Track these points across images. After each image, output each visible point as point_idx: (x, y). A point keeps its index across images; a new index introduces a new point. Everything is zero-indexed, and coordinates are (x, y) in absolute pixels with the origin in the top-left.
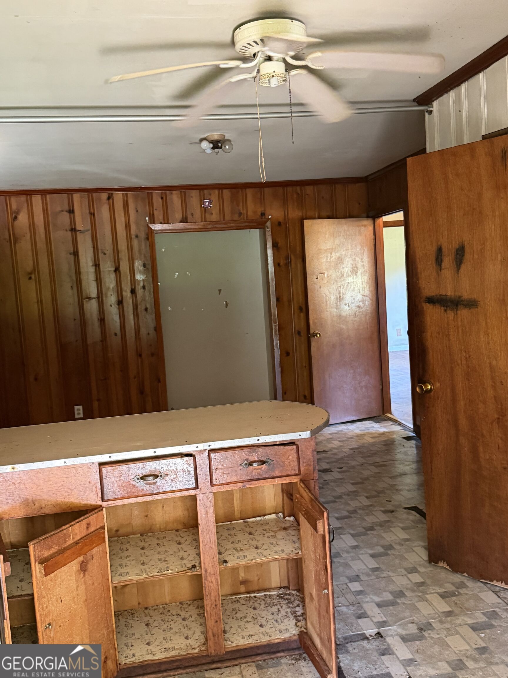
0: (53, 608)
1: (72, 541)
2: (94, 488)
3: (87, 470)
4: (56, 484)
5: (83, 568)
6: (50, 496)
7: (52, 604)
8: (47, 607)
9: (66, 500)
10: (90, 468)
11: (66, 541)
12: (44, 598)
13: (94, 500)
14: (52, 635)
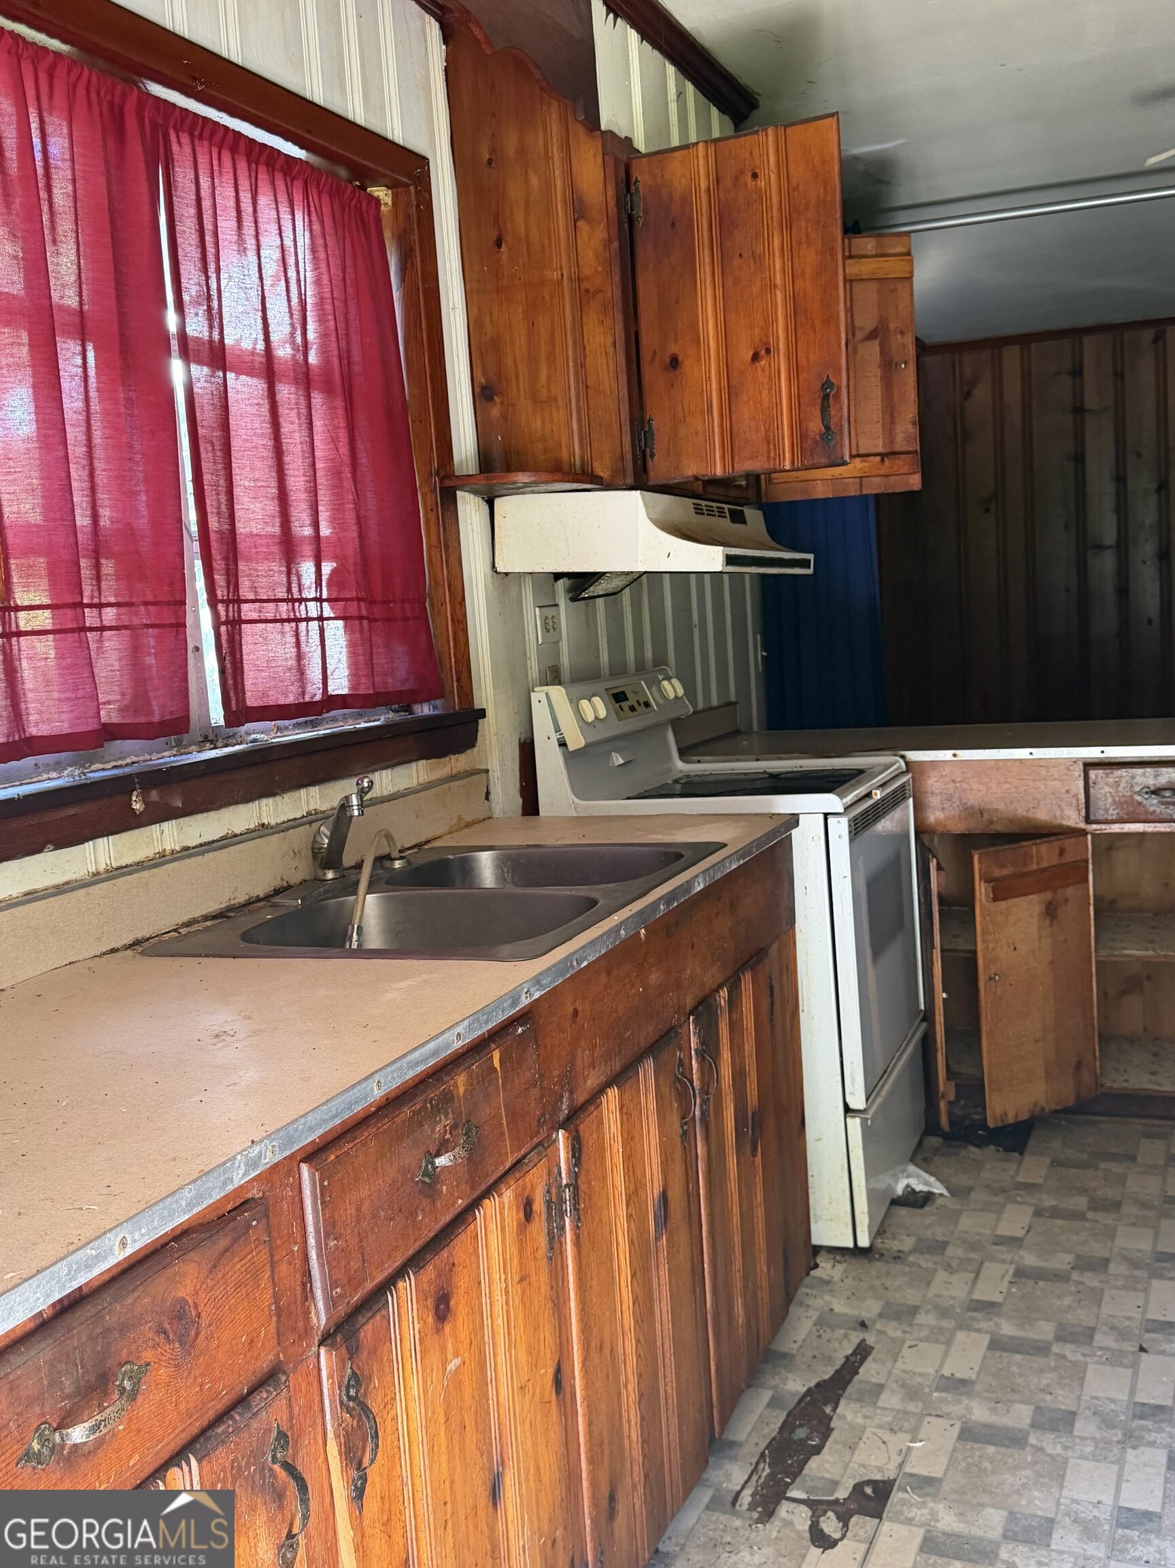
0: (1002, 955)
1: (1035, 867)
2: (1074, 801)
3: (1065, 772)
4: (1016, 787)
5: (1051, 911)
6: (1006, 806)
7: (1002, 948)
8: (993, 949)
9: (1030, 815)
10: (1069, 770)
11: (1025, 865)
12: (990, 934)
13: (1073, 818)
14: (998, 993)
